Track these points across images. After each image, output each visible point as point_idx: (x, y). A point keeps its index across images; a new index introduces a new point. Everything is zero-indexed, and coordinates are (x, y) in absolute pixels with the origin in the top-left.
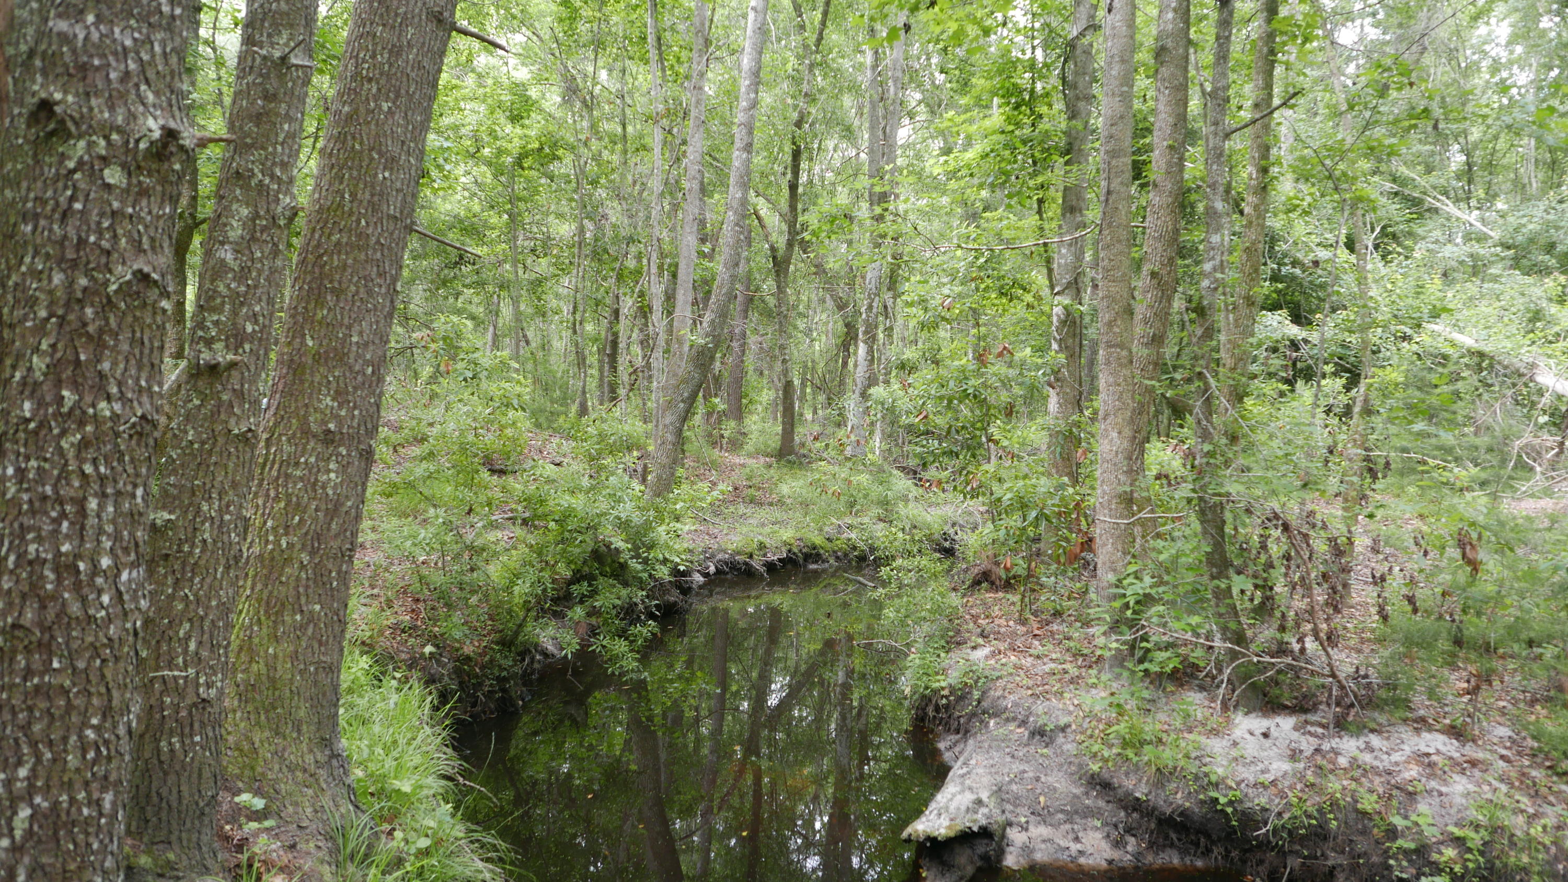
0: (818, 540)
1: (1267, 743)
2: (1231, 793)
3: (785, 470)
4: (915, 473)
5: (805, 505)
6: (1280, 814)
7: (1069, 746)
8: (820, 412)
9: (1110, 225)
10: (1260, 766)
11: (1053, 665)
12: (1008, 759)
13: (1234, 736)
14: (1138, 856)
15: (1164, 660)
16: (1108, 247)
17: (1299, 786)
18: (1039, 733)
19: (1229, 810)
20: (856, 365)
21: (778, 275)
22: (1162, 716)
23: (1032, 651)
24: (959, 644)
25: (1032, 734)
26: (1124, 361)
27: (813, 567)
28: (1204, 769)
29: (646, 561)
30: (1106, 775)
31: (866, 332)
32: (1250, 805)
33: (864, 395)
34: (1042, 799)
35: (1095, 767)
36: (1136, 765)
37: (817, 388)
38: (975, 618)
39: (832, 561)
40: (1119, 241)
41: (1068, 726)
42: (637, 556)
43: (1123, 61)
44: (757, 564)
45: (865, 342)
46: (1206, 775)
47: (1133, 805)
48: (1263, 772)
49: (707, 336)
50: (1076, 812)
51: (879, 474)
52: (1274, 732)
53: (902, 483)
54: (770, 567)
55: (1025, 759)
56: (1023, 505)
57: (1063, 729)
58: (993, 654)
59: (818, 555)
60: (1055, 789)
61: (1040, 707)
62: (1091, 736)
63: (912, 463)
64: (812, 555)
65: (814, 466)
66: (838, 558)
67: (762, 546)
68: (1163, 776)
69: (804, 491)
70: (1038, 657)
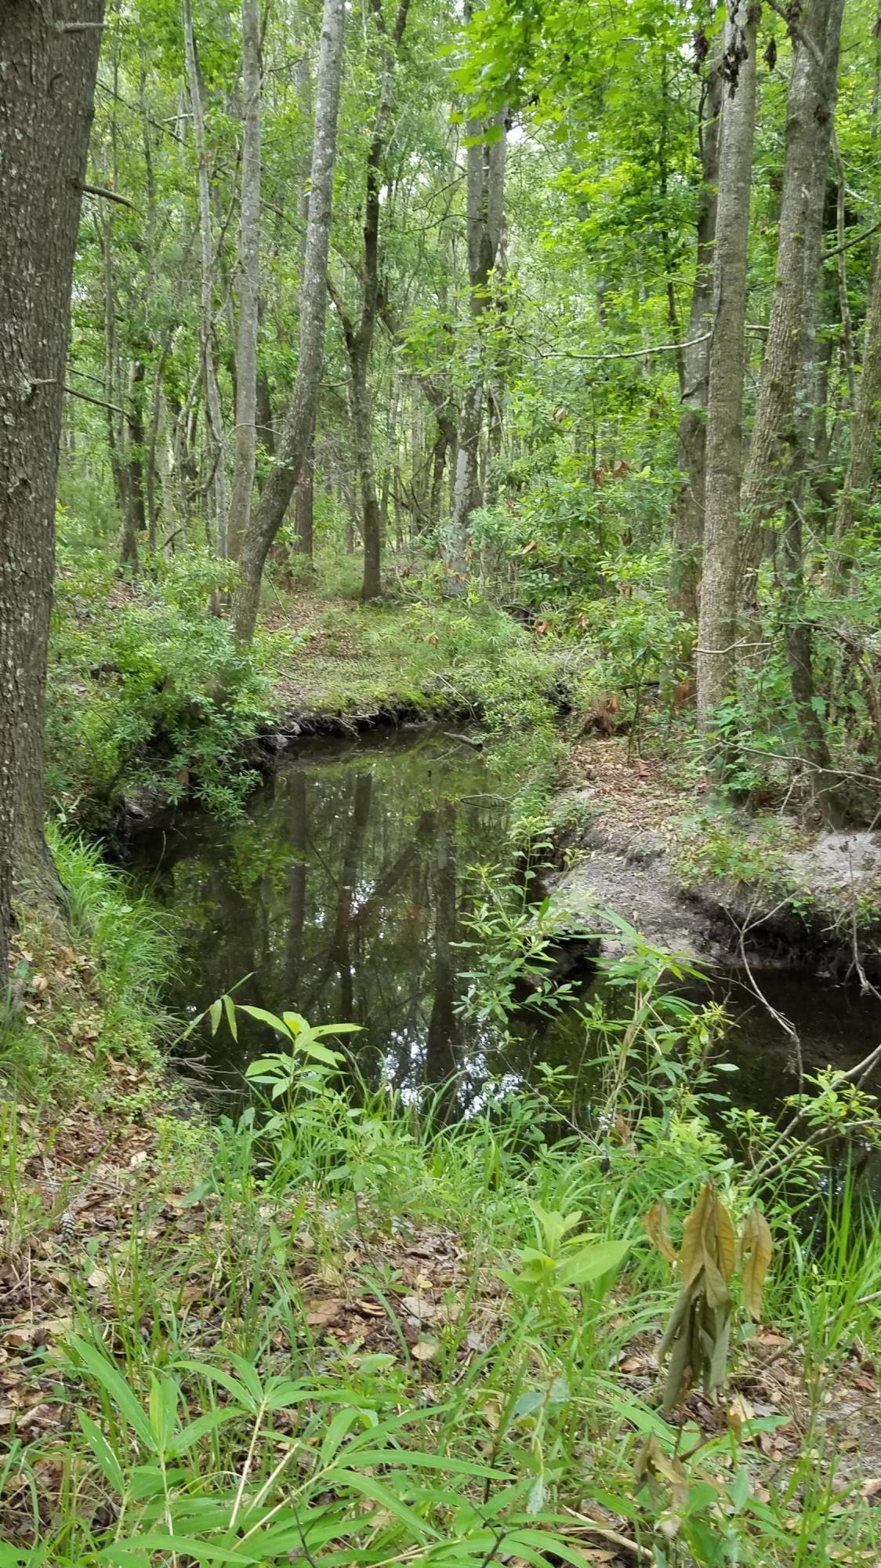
0: (414, 695)
1: (844, 855)
2: (805, 898)
3: (370, 616)
4: (526, 614)
5: (397, 655)
6: (848, 914)
7: (663, 869)
8: (407, 538)
9: (721, 339)
10: (836, 875)
11: (655, 802)
12: (607, 883)
13: (815, 851)
14: (720, 959)
15: (748, 779)
16: (718, 363)
17: (867, 890)
18: (637, 860)
19: (803, 913)
20: (454, 480)
21: (354, 360)
22: (752, 838)
23: (636, 790)
24: (564, 786)
25: (631, 861)
26: (731, 487)
27: (409, 726)
28: (785, 879)
29: (229, 717)
30: (695, 890)
31: (466, 436)
32: (822, 908)
33: (464, 519)
34: (635, 914)
35: (685, 884)
36: (723, 879)
37: (401, 505)
38: (582, 763)
39: (430, 719)
40: (730, 357)
41: (663, 851)
42: (221, 711)
43: (740, 153)
44: (346, 721)
45: (465, 448)
46: (785, 884)
47: (717, 914)
48: (837, 880)
49: (287, 456)
50: (666, 924)
51: (481, 613)
52: (852, 846)
53: (508, 626)
54: (361, 725)
55: (622, 882)
56: (631, 641)
57: (659, 854)
58: (597, 794)
59: (415, 712)
60: (648, 905)
61: (638, 838)
62: (684, 858)
63: (522, 601)
64: (408, 712)
65: (407, 608)
66: (437, 716)
67: (351, 703)
68: (745, 888)
69: (395, 639)
70: (642, 795)
